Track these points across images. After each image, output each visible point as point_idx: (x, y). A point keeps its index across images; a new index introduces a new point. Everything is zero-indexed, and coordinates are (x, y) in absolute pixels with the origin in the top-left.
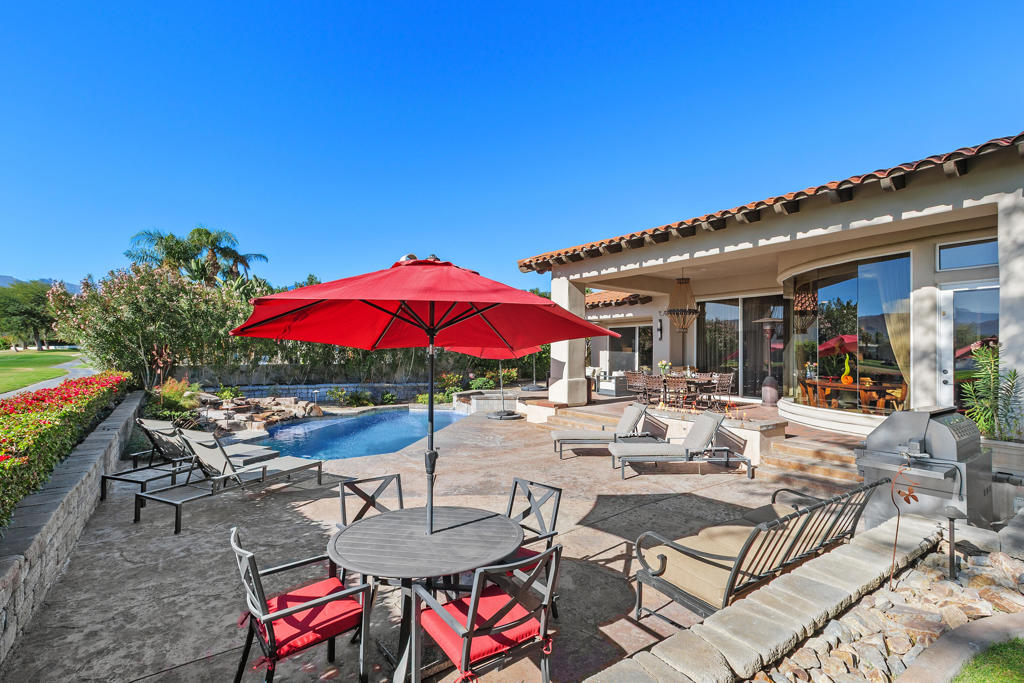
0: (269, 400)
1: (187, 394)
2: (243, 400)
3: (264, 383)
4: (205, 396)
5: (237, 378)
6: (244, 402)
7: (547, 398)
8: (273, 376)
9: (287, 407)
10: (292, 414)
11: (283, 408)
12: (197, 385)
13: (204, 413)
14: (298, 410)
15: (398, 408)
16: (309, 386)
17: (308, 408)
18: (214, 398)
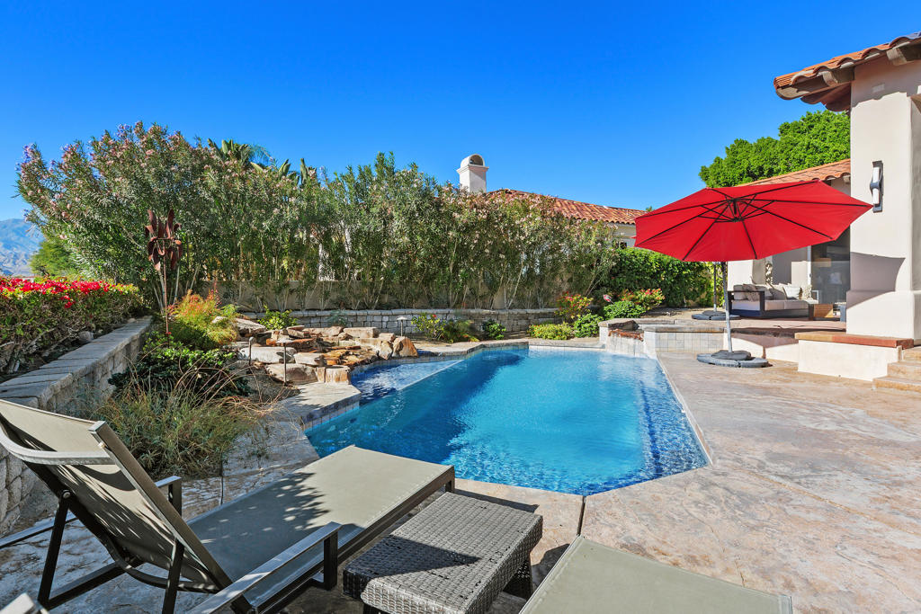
0: (334, 330)
1: (217, 319)
2: (300, 329)
3: (321, 307)
4: (245, 323)
5: (286, 300)
6: (302, 334)
7: (844, 330)
8: (334, 296)
9: (363, 341)
10: (373, 353)
11: (358, 343)
12: (231, 308)
13: (245, 352)
14: (381, 346)
15: (514, 345)
16: (384, 312)
17: (396, 344)
18: (258, 327)
